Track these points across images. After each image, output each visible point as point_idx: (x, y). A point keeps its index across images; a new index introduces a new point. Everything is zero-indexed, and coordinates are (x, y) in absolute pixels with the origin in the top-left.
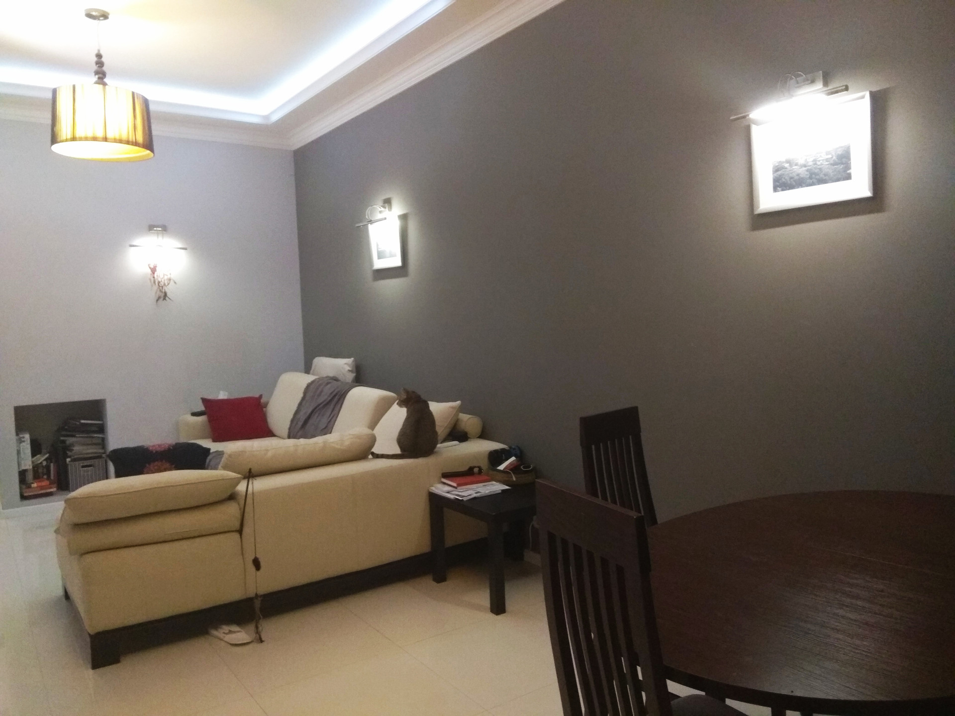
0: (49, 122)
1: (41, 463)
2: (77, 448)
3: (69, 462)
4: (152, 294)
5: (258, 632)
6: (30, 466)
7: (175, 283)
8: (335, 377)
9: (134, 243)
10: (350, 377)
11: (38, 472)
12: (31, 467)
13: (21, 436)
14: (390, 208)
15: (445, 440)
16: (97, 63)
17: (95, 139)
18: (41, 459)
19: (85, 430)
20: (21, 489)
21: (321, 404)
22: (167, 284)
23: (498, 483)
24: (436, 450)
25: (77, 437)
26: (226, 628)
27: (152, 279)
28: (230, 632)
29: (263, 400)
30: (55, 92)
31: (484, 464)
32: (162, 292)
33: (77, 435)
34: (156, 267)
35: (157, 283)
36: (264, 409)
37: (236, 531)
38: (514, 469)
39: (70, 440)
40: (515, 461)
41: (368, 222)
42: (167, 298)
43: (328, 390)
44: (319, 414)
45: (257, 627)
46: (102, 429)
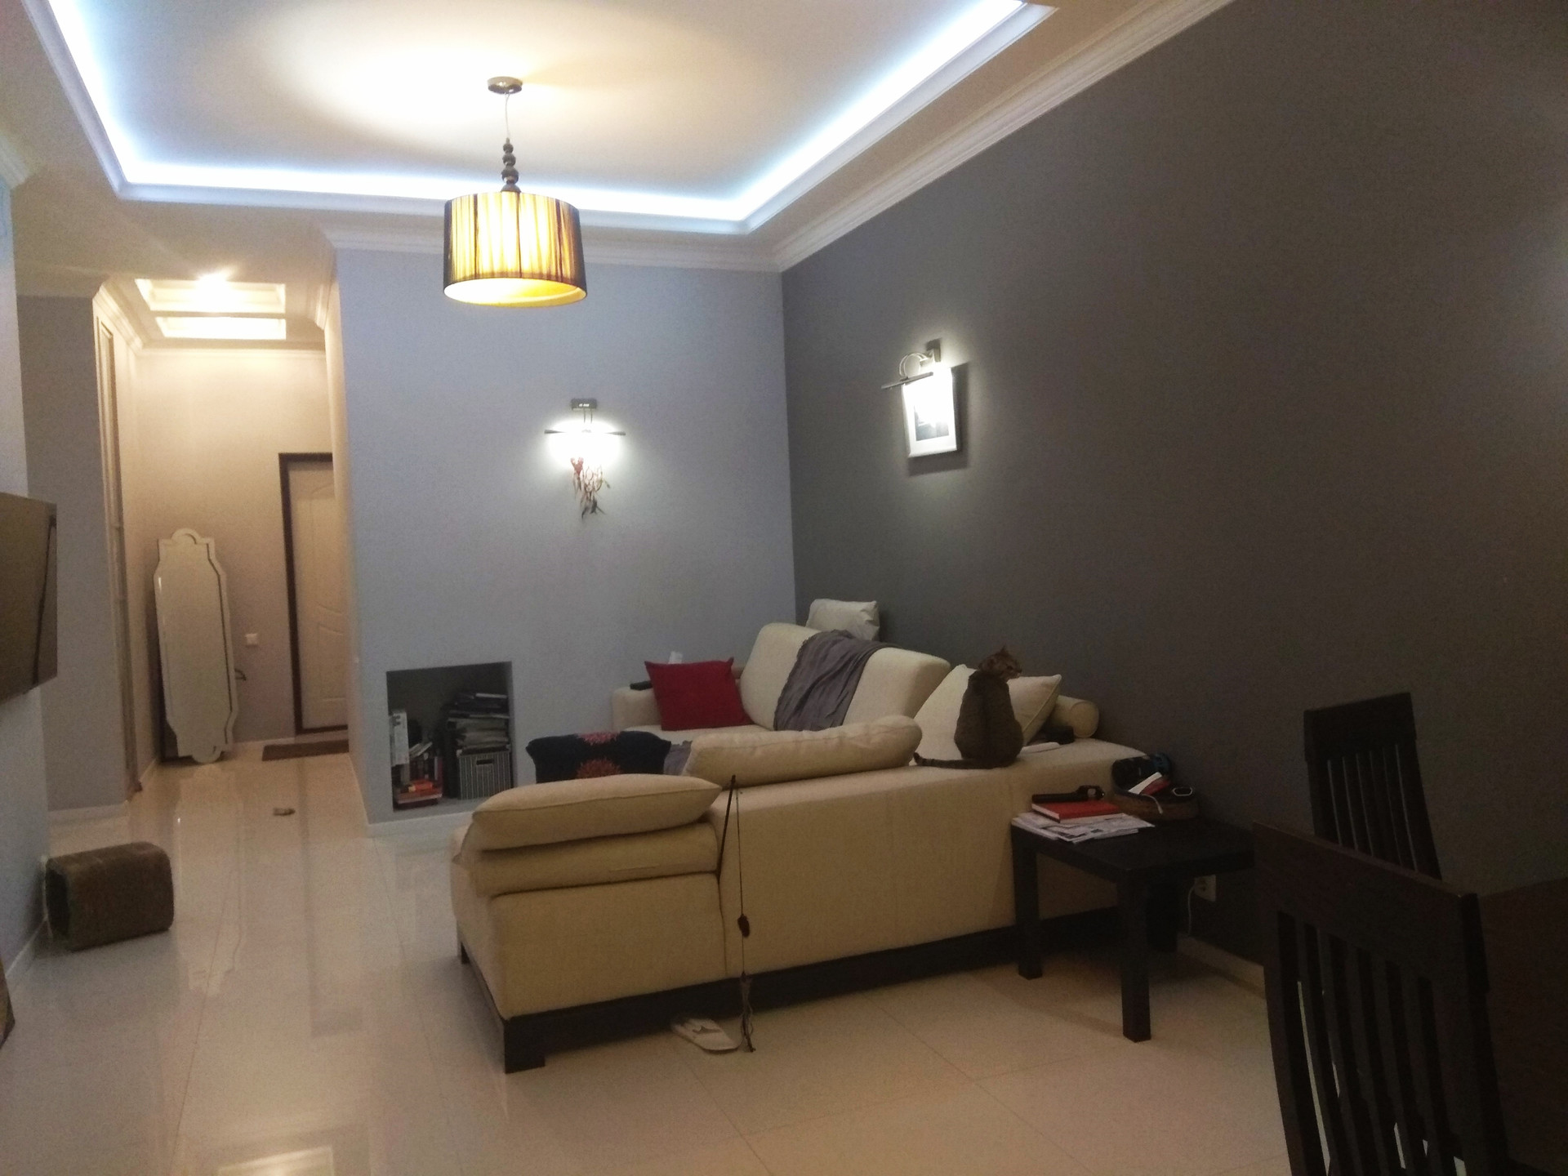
0: (442, 251)
1: (422, 755)
2: (471, 735)
3: (461, 755)
4: (576, 504)
5: (746, 1035)
6: (406, 759)
7: (608, 486)
8: (846, 631)
9: (554, 428)
10: (871, 631)
11: (418, 769)
12: (408, 762)
13: (395, 715)
14: (938, 358)
15: (1033, 741)
16: (505, 159)
17: (504, 275)
18: (421, 749)
19: (484, 707)
20: (394, 792)
21: (825, 675)
22: (596, 489)
23: (1131, 817)
24: (1020, 755)
25: (471, 718)
26: (698, 1024)
27: (577, 481)
28: (704, 1030)
29: (735, 667)
30: (448, 207)
31: (1106, 783)
32: (590, 500)
33: (471, 716)
34: (582, 463)
35: (583, 486)
36: (737, 681)
37: (712, 872)
38: (1158, 792)
39: (462, 723)
40: (1160, 780)
41: (902, 380)
42: (597, 510)
43: (837, 652)
44: (824, 689)
45: (744, 1026)
46: (505, 707)
